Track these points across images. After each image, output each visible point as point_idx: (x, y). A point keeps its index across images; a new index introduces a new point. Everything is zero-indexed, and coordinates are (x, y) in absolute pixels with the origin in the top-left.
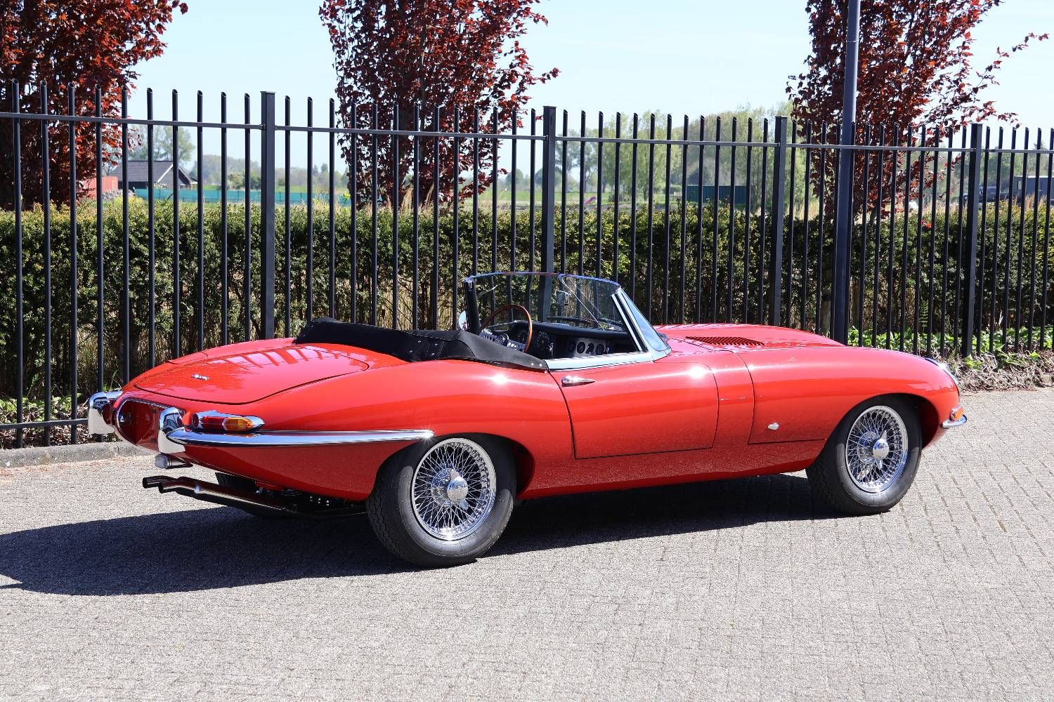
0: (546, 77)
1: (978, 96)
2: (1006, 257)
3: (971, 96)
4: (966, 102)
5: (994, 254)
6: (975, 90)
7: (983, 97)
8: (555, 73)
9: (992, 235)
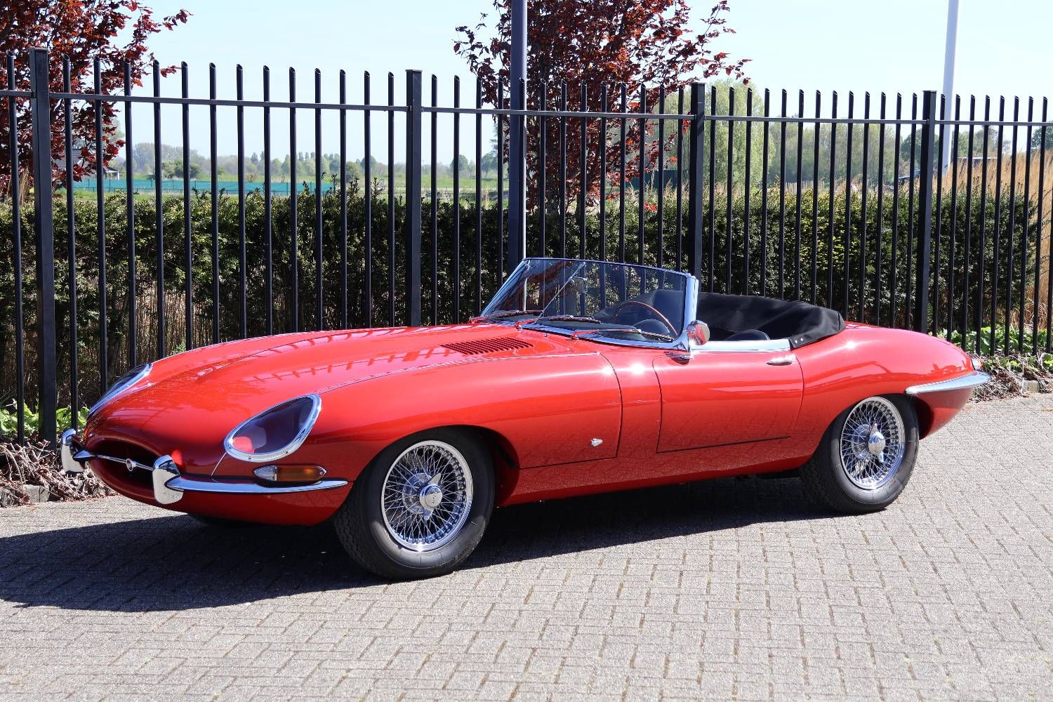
0: (171, 22)
1: (706, 47)
2: (760, 253)
3: (697, 47)
4: (692, 54)
5: (745, 251)
6: (701, 38)
7: (713, 46)
8: (182, 16)
9: (741, 226)
